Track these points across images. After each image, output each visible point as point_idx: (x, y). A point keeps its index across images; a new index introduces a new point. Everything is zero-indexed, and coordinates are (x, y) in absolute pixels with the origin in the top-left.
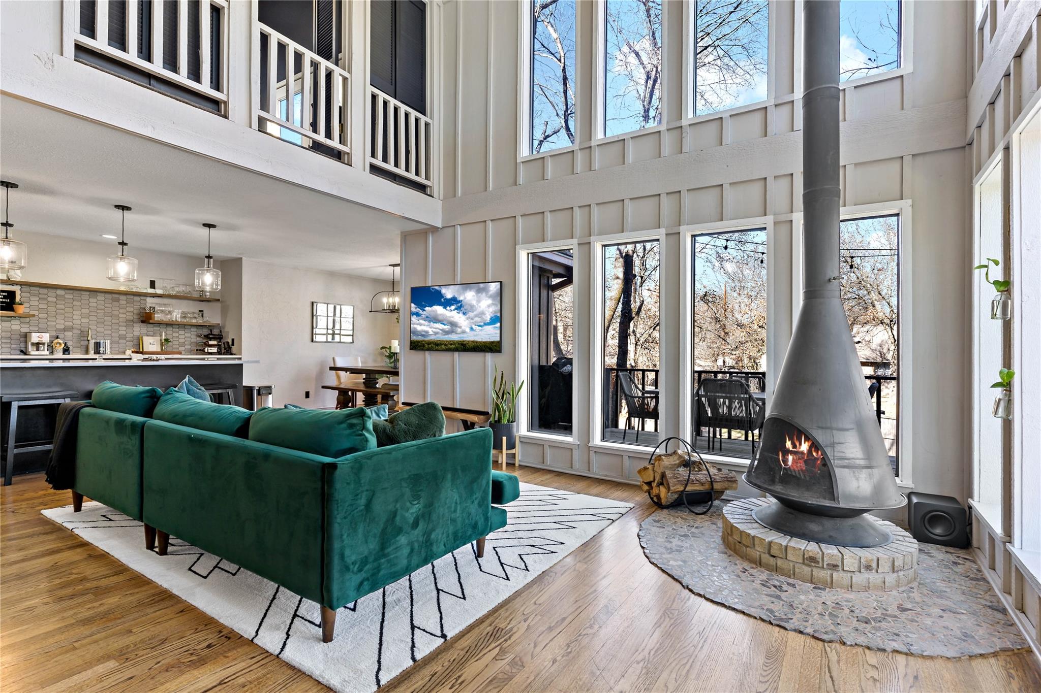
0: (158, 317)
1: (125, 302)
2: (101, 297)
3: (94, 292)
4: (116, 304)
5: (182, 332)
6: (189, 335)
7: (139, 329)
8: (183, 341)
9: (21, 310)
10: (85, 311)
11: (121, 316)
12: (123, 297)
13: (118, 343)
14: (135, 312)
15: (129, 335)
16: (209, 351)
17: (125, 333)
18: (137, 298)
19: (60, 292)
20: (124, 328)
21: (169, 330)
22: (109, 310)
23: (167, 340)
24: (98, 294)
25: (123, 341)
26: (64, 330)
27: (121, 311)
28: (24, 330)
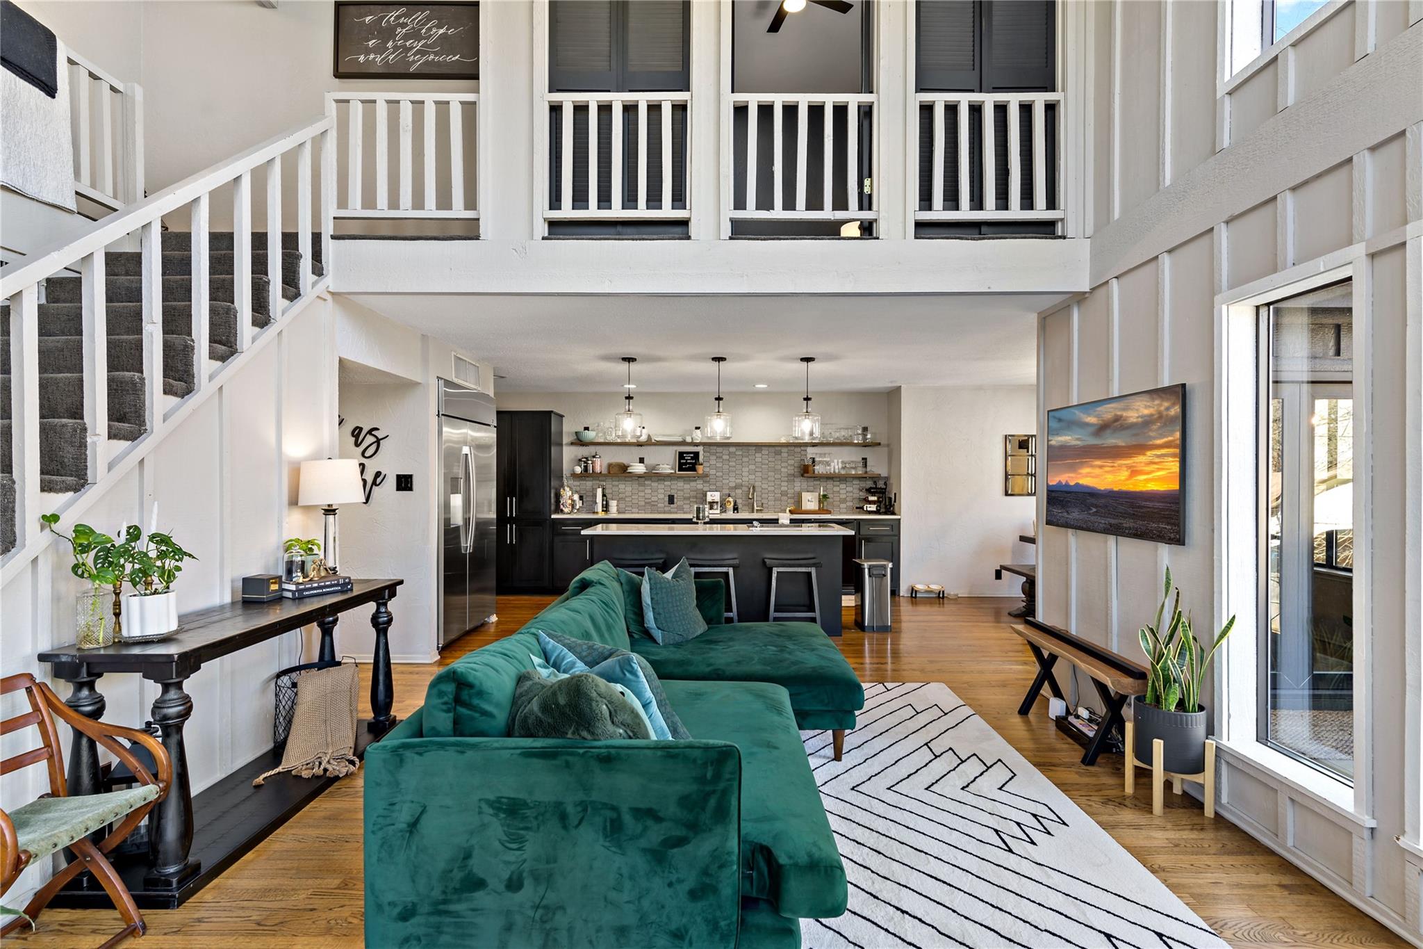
0: (819, 469)
1: (786, 455)
2: (765, 451)
3: (759, 446)
4: (779, 457)
5: (843, 486)
6: (851, 489)
7: (799, 484)
8: (844, 496)
9: (700, 469)
10: (752, 467)
11: (783, 470)
12: (784, 450)
13: (781, 500)
14: (796, 465)
15: (791, 491)
16: (869, 509)
17: (786, 488)
18: (798, 450)
19: (732, 449)
20: (786, 484)
21: (830, 484)
22: (772, 465)
23: (825, 496)
24: (763, 448)
25: (785, 498)
26: (736, 488)
27: (783, 465)
28: (705, 489)
